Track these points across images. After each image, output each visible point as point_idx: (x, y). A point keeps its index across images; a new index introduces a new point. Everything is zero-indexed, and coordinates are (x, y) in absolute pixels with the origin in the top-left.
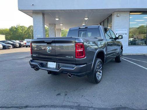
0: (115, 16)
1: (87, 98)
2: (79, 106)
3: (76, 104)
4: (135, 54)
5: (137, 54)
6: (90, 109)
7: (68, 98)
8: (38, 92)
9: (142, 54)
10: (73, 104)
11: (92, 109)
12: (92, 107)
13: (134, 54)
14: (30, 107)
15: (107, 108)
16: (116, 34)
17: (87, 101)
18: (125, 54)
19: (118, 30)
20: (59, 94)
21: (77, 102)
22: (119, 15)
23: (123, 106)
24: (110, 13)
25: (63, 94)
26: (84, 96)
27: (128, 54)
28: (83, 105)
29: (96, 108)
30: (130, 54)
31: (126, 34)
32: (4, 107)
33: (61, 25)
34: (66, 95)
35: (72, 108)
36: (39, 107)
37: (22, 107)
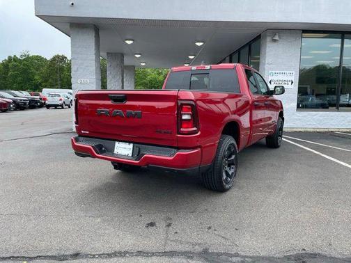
0: (269, 39)
1: (222, 233)
2: (206, 251)
3: (198, 249)
4: (312, 130)
5: (315, 130)
6: (234, 259)
7: (176, 233)
8: (99, 220)
9: (326, 130)
10: (191, 247)
11: (239, 259)
12: (237, 255)
13: (309, 130)
14: (86, 256)
15: (273, 257)
16: (270, 82)
17: (223, 240)
18: (289, 130)
19: (274, 72)
20: (152, 224)
21: (200, 241)
22: (277, 38)
23: (309, 250)
24: (256, 32)
25: (161, 225)
26: (213, 228)
27: (295, 130)
28: (215, 251)
29: (246, 257)
30: (300, 130)
31: (292, 82)
32: (18, 257)
33: (138, 56)
34: (169, 225)
35: (191, 258)
36: (109, 256)
37: (64, 258)
